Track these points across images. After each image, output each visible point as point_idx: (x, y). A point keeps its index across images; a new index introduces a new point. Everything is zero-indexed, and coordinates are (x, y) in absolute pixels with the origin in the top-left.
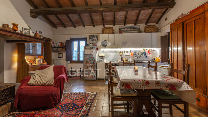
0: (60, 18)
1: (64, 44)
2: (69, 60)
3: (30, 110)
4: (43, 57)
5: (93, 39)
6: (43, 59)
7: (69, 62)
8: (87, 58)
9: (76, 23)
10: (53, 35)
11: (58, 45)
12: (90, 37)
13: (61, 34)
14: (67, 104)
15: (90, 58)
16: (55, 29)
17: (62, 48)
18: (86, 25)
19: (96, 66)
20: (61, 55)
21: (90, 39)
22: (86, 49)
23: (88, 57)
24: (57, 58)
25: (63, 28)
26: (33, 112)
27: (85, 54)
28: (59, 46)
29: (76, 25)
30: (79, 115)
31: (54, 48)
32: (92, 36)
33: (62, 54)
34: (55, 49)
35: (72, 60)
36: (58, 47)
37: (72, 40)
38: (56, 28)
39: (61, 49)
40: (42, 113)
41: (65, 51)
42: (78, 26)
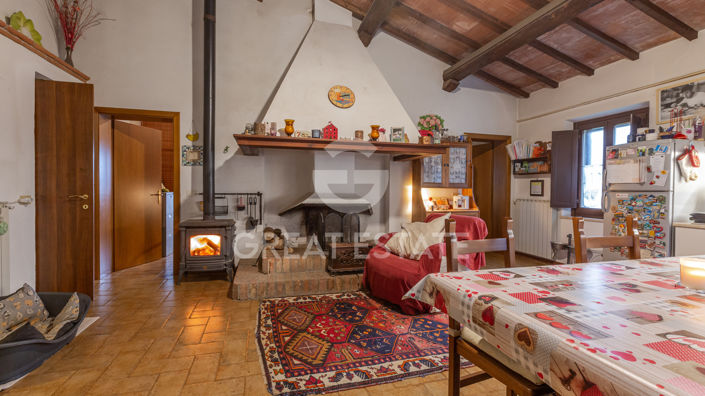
0: (520, 63)
1: (549, 148)
2: (565, 206)
3: (378, 300)
4: (470, 191)
5: (685, 105)
6: (471, 198)
7: (566, 212)
8: (621, 202)
9: (589, 56)
10: (519, 121)
11: (528, 153)
12: (663, 99)
13: (543, 113)
14: (440, 324)
15: (633, 199)
16: (524, 100)
17: (540, 163)
18: (637, 45)
19: (667, 240)
20: (537, 187)
21: (668, 106)
22: (616, 158)
23: (625, 196)
24: (527, 196)
25: (547, 91)
26: (378, 305)
27: (609, 181)
28: (531, 156)
29: (590, 63)
30: (426, 355)
31: (519, 165)
32: (675, 89)
33: (542, 182)
34: (522, 166)
35: (578, 205)
36: (529, 161)
37: (583, 126)
38: (526, 95)
39: (536, 167)
40: (385, 313)
41: (550, 171)
42: (602, 64)
